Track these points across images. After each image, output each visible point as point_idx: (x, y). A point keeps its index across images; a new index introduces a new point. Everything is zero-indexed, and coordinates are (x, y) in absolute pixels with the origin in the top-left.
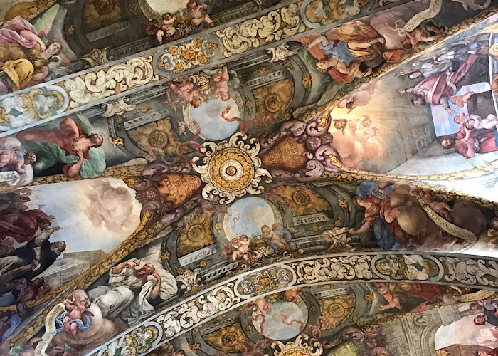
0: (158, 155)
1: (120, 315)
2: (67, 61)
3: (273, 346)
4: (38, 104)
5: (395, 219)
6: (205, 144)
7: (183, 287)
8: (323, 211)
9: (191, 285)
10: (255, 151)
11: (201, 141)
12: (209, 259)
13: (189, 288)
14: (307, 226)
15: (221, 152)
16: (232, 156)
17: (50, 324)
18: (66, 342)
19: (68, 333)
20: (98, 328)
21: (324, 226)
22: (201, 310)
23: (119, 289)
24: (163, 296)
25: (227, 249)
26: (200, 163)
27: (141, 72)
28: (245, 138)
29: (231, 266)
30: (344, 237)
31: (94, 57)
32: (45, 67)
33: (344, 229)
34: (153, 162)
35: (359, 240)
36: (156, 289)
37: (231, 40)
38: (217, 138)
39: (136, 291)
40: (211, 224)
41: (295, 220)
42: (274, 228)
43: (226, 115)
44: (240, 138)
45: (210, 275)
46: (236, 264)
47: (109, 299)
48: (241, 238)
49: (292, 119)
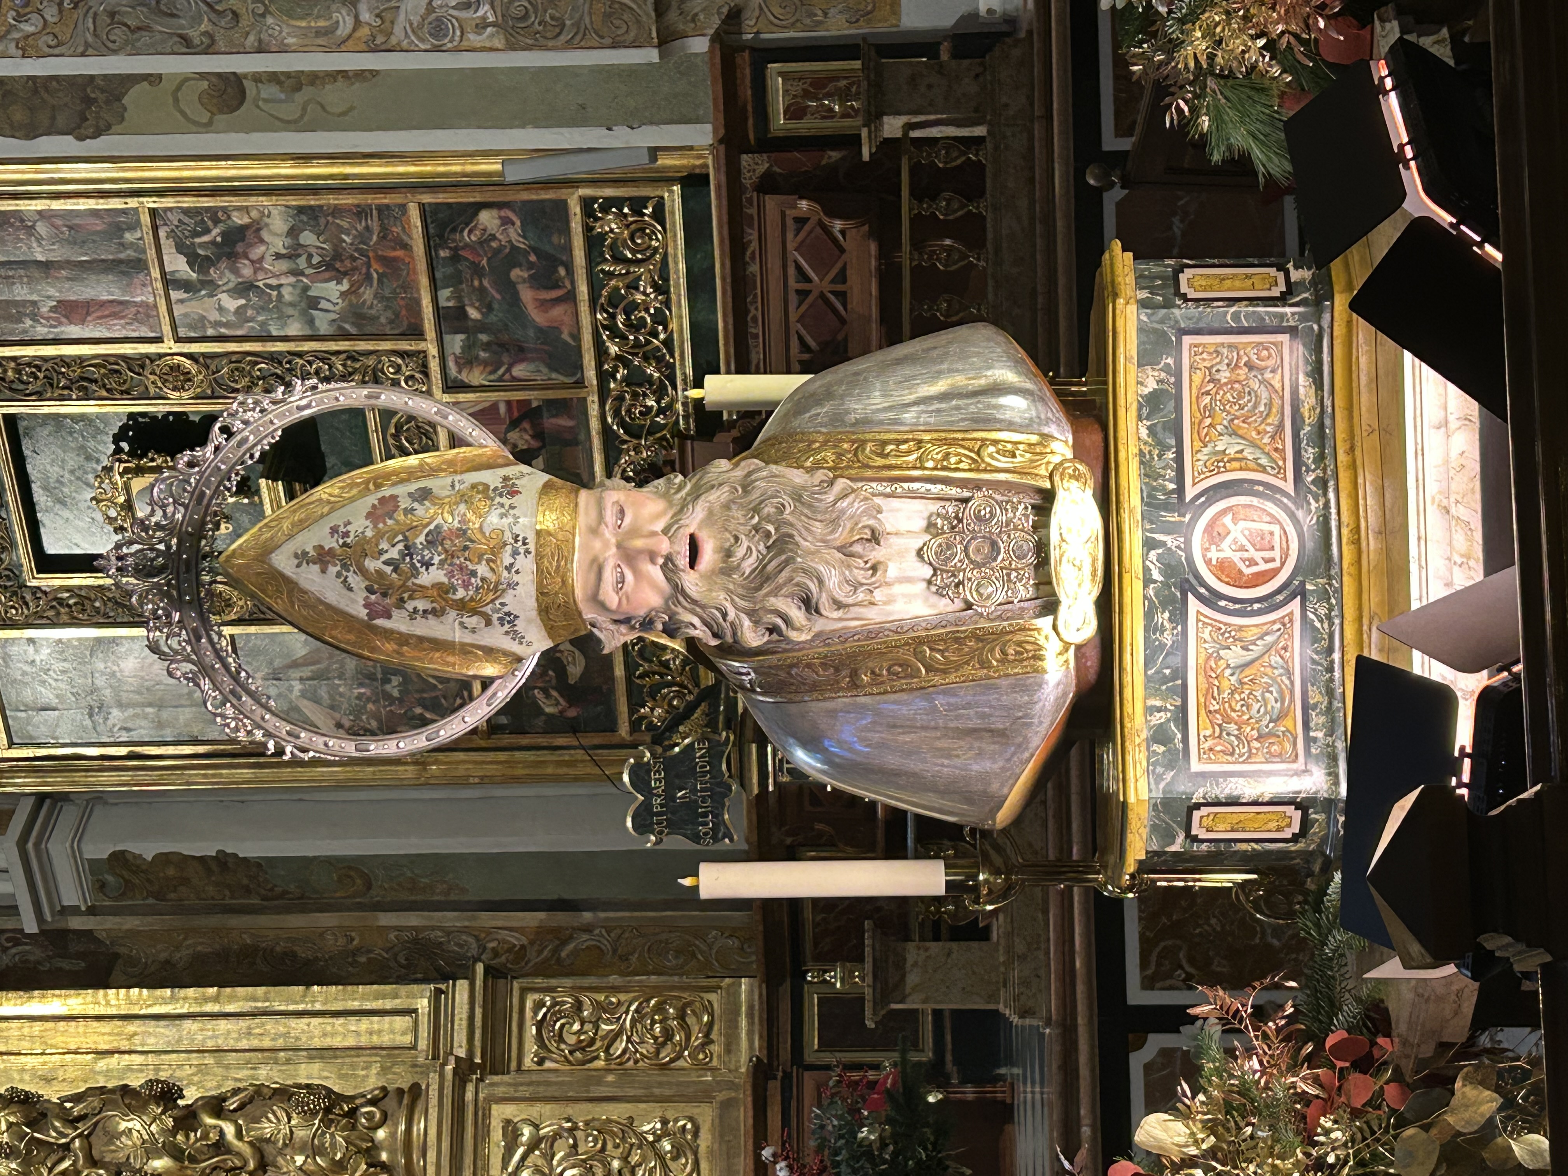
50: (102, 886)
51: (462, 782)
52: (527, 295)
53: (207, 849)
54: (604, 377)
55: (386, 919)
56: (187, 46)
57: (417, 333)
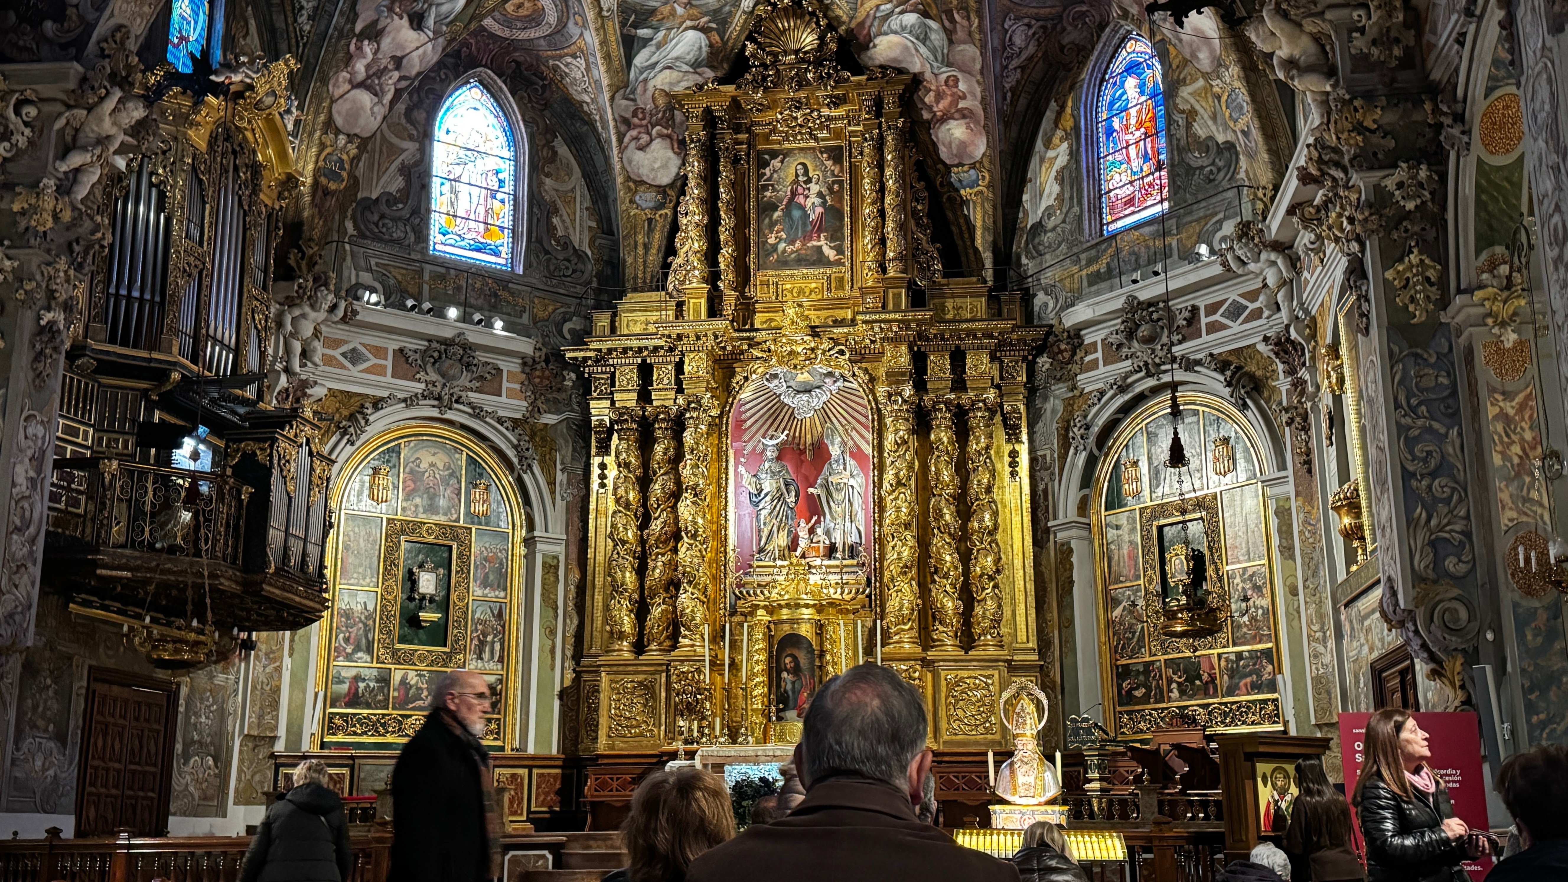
50: (1063, 545)
51: (1100, 657)
52: (1249, 680)
53: (1075, 578)
54: (1225, 704)
55: (1056, 633)
56: (1305, 581)
57: (1234, 645)
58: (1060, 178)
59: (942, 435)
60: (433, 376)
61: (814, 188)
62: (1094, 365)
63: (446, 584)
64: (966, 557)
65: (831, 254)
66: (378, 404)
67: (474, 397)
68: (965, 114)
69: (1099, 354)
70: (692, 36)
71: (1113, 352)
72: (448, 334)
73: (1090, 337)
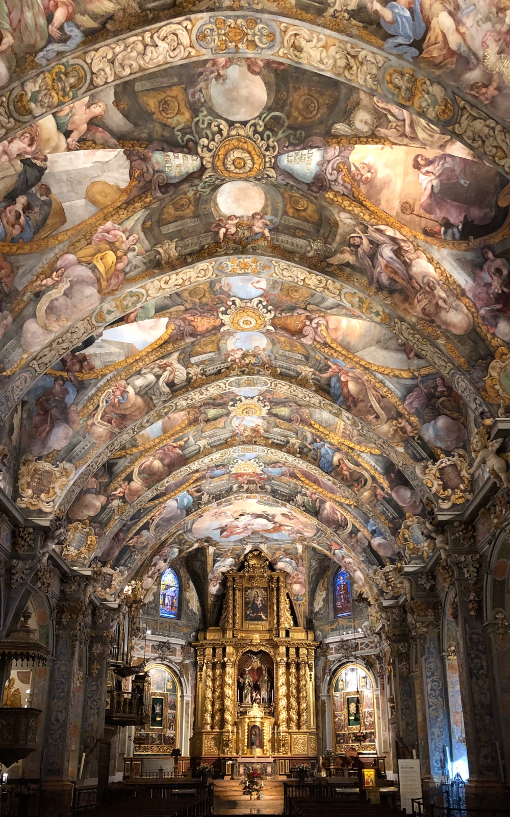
0: (195, 304)
1: (146, 393)
2: (143, 251)
3: (238, 398)
4: (125, 303)
5: (347, 381)
6: (232, 299)
7: (190, 375)
8: (303, 355)
9: (196, 375)
10: (269, 316)
11: (229, 296)
12: (212, 360)
13: (194, 378)
14: (288, 358)
15: (243, 309)
16: (251, 314)
17: (103, 402)
18: (112, 412)
19: (113, 405)
20: (132, 401)
21: (300, 362)
22: (202, 394)
23: (147, 376)
24: (176, 381)
25: (226, 354)
26: (224, 313)
27: (203, 272)
28: (265, 303)
29: (225, 365)
30: (311, 374)
31: (164, 248)
32: (125, 257)
33: (312, 370)
34: (189, 309)
35: (319, 381)
36: (172, 376)
37: (282, 270)
38: (242, 297)
39: (158, 377)
40: (219, 340)
41: (281, 351)
42: (264, 350)
43: (255, 284)
44: (260, 302)
45: (211, 369)
46: (230, 364)
47: (139, 382)
48: (238, 350)
49: (305, 309)
50: (323, 701)
51: (332, 731)
52: (368, 739)
53: (326, 710)
57: (365, 730)
58: (324, 600)
59: (293, 670)
60: (160, 652)
61: (260, 599)
62: (332, 654)
63: (162, 710)
64: (299, 704)
65: (264, 617)
66: (148, 660)
67: (170, 657)
68: (300, 583)
69: (333, 651)
70: (231, 560)
71: (337, 651)
72: (165, 641)
73: (331, 646)
